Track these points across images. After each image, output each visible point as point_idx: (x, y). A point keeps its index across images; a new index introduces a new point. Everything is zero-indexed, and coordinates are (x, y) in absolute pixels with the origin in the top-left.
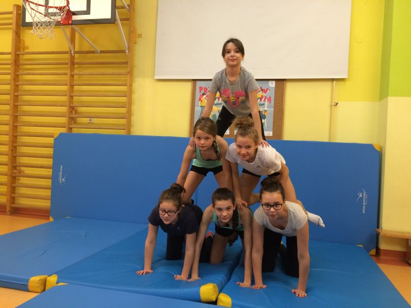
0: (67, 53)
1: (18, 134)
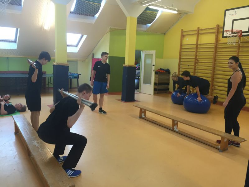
0: (237, 43)
1: (215, 74)
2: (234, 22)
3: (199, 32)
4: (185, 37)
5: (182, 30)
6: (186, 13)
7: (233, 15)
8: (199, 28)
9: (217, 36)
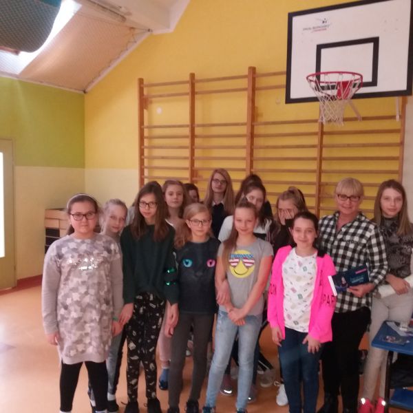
2: (323, 51)
3: (194, 88)
4: (151, 102)
5: (141, 81)
6: (149, 30)
7: (316, 29)
8: (192, 76)
9: (252, 101)
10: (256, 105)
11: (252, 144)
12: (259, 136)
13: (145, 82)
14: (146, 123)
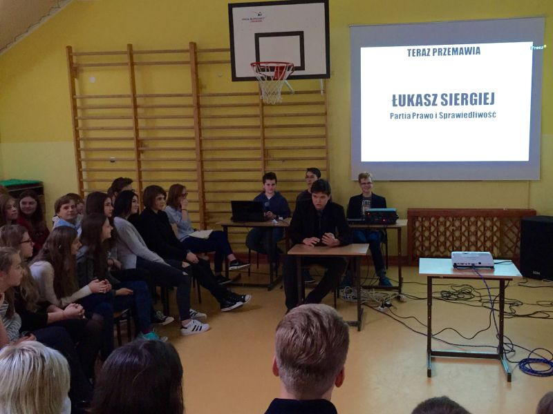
0: (257, 94)
1: (205, 180)
3: (133, 59)
4: (82, 71)
5: (69, 49)
8: (130, 46)
9: (196, 74)
10: (199, 77)
11: (199, 113)
12: (205, 107)
13: (74, 51)
14: (78, 93)
